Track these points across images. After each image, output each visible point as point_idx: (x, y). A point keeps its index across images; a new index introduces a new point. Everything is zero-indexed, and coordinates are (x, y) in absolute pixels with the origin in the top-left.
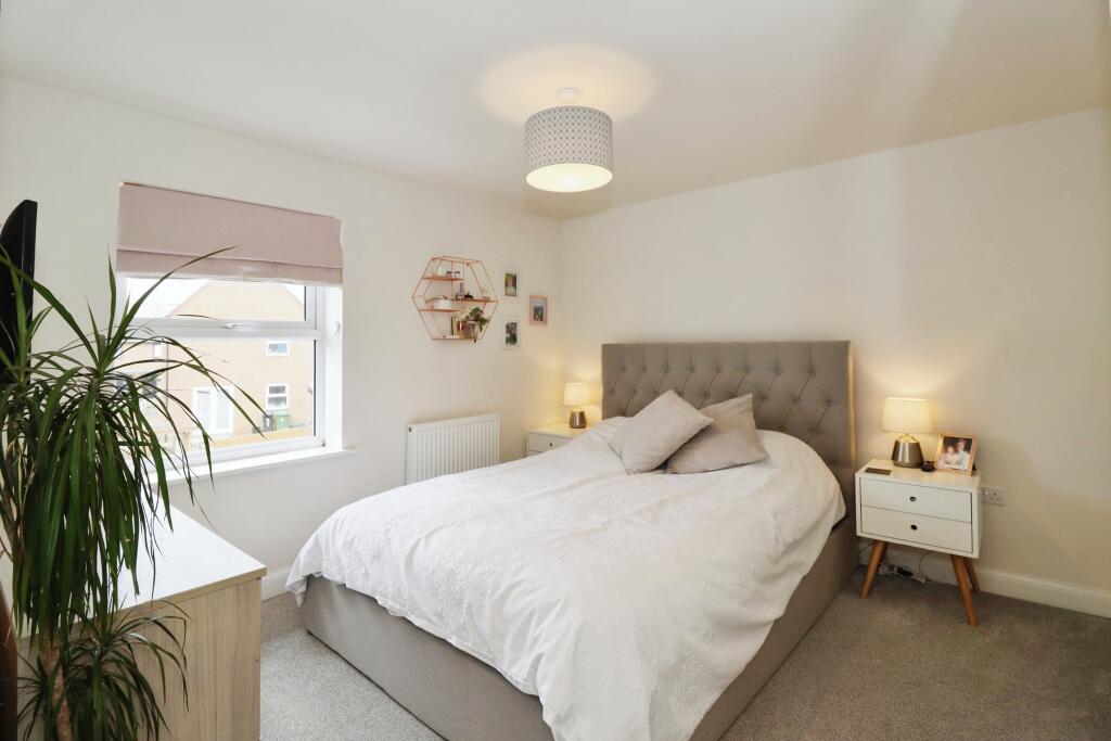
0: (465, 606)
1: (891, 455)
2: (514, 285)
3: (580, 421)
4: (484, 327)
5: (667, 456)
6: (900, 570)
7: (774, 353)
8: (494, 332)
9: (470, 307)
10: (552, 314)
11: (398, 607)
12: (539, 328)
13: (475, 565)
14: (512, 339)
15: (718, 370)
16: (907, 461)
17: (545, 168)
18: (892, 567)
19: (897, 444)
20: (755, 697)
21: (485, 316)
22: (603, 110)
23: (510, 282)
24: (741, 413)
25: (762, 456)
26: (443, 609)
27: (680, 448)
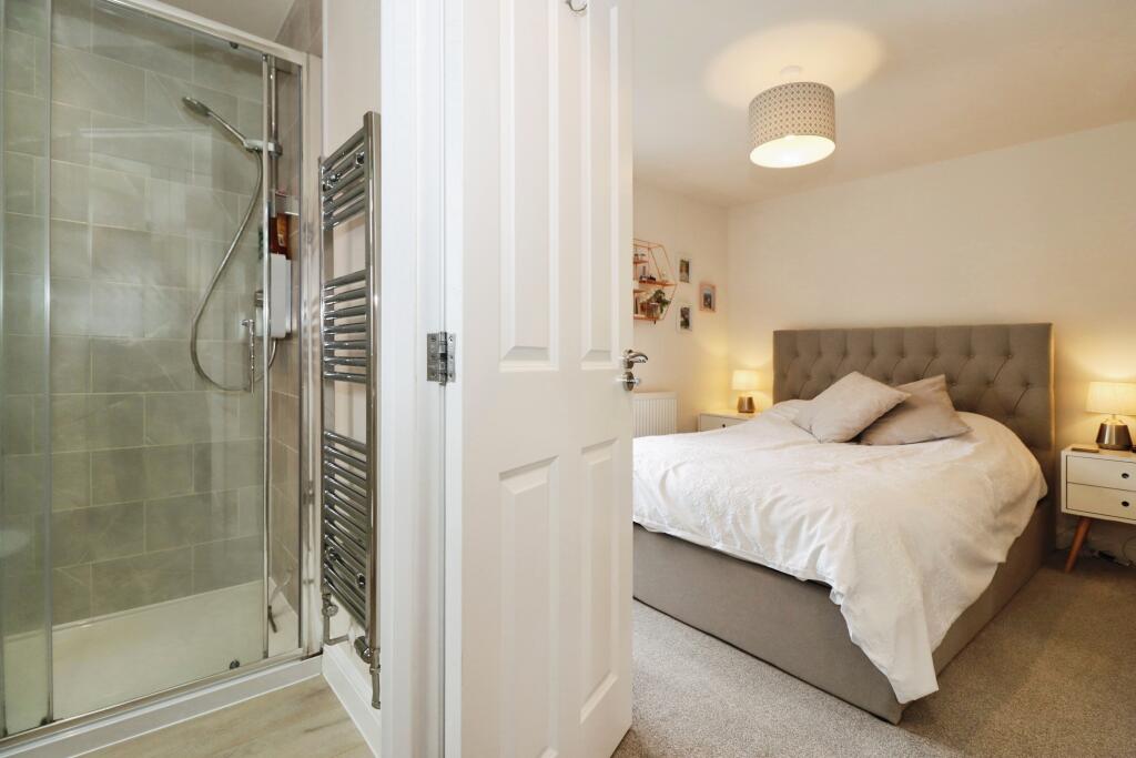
0: (730, 517)
1: (1095, 439)
2: (687, 271)
3: (748, 407)
4: (665, 309)
5: (863, 428)
6: (1100, 553)
7: (966, 338)
8: (671, 315)
9: (653, 289)
10: (719, 302)
11: (655, 523)
12: (707, 314)
13: (733, 487)
14: (686, 323)
15: (902, 354)
16: (1114, 443)
17: (773, 142)
18: (1092, 551)
19: (1103, 428)
20: (981, 631)
21: (667, 298)
22: (830, 86)
23: (684, 269)
24: (936, 391)
25: (964, 430)
26: (705, 522)
27: (875, 422)
